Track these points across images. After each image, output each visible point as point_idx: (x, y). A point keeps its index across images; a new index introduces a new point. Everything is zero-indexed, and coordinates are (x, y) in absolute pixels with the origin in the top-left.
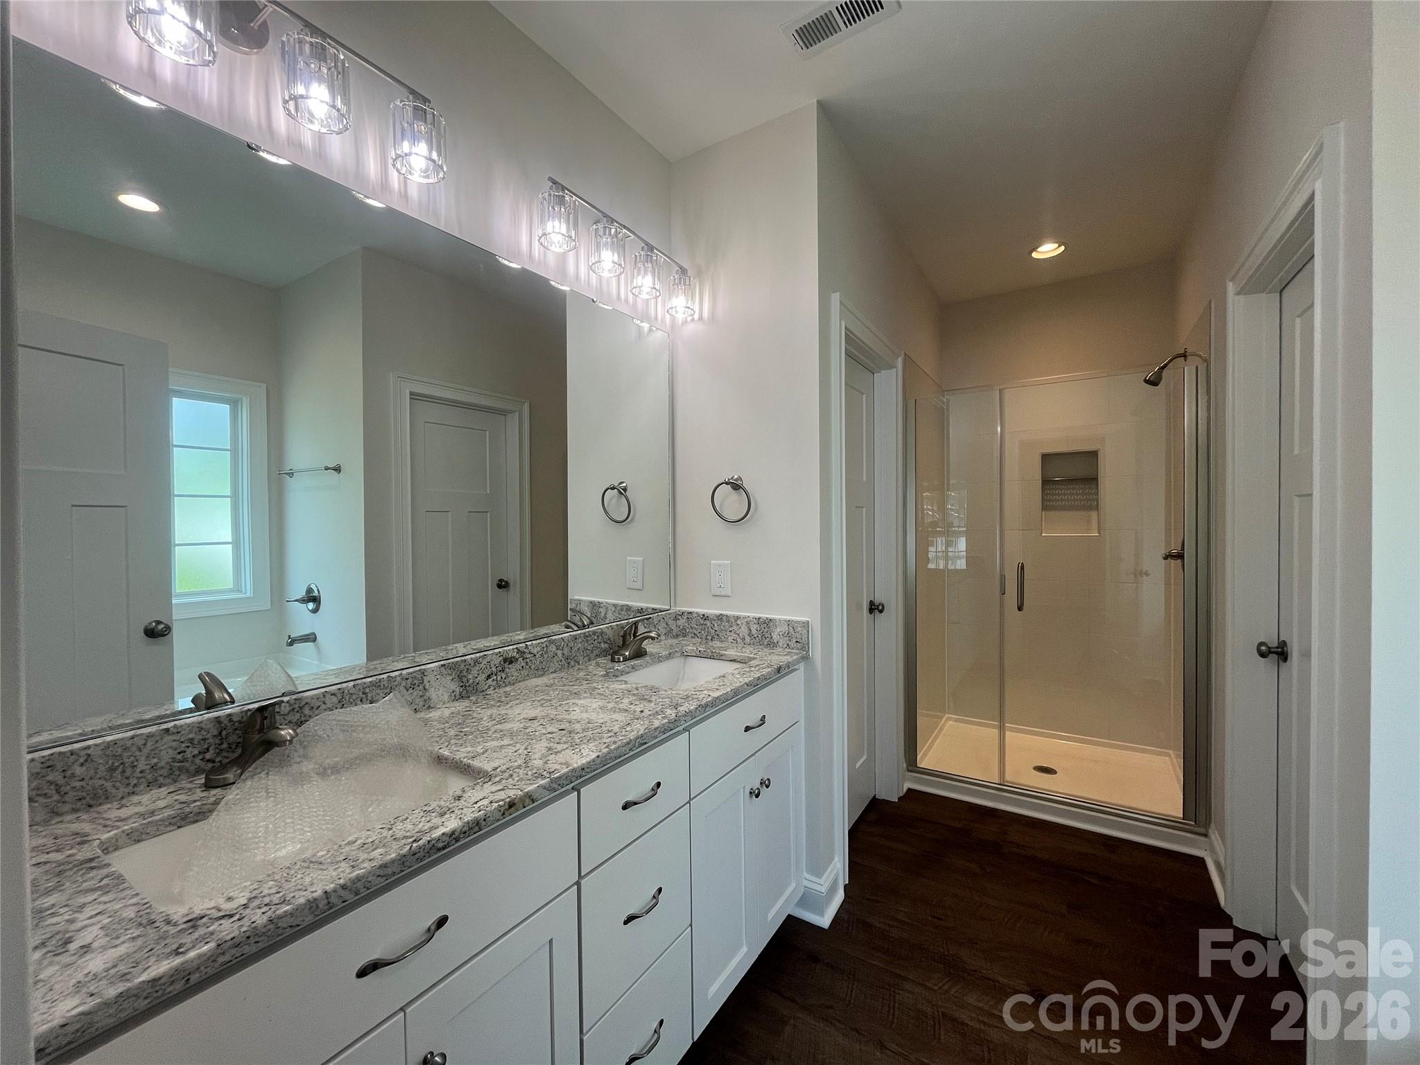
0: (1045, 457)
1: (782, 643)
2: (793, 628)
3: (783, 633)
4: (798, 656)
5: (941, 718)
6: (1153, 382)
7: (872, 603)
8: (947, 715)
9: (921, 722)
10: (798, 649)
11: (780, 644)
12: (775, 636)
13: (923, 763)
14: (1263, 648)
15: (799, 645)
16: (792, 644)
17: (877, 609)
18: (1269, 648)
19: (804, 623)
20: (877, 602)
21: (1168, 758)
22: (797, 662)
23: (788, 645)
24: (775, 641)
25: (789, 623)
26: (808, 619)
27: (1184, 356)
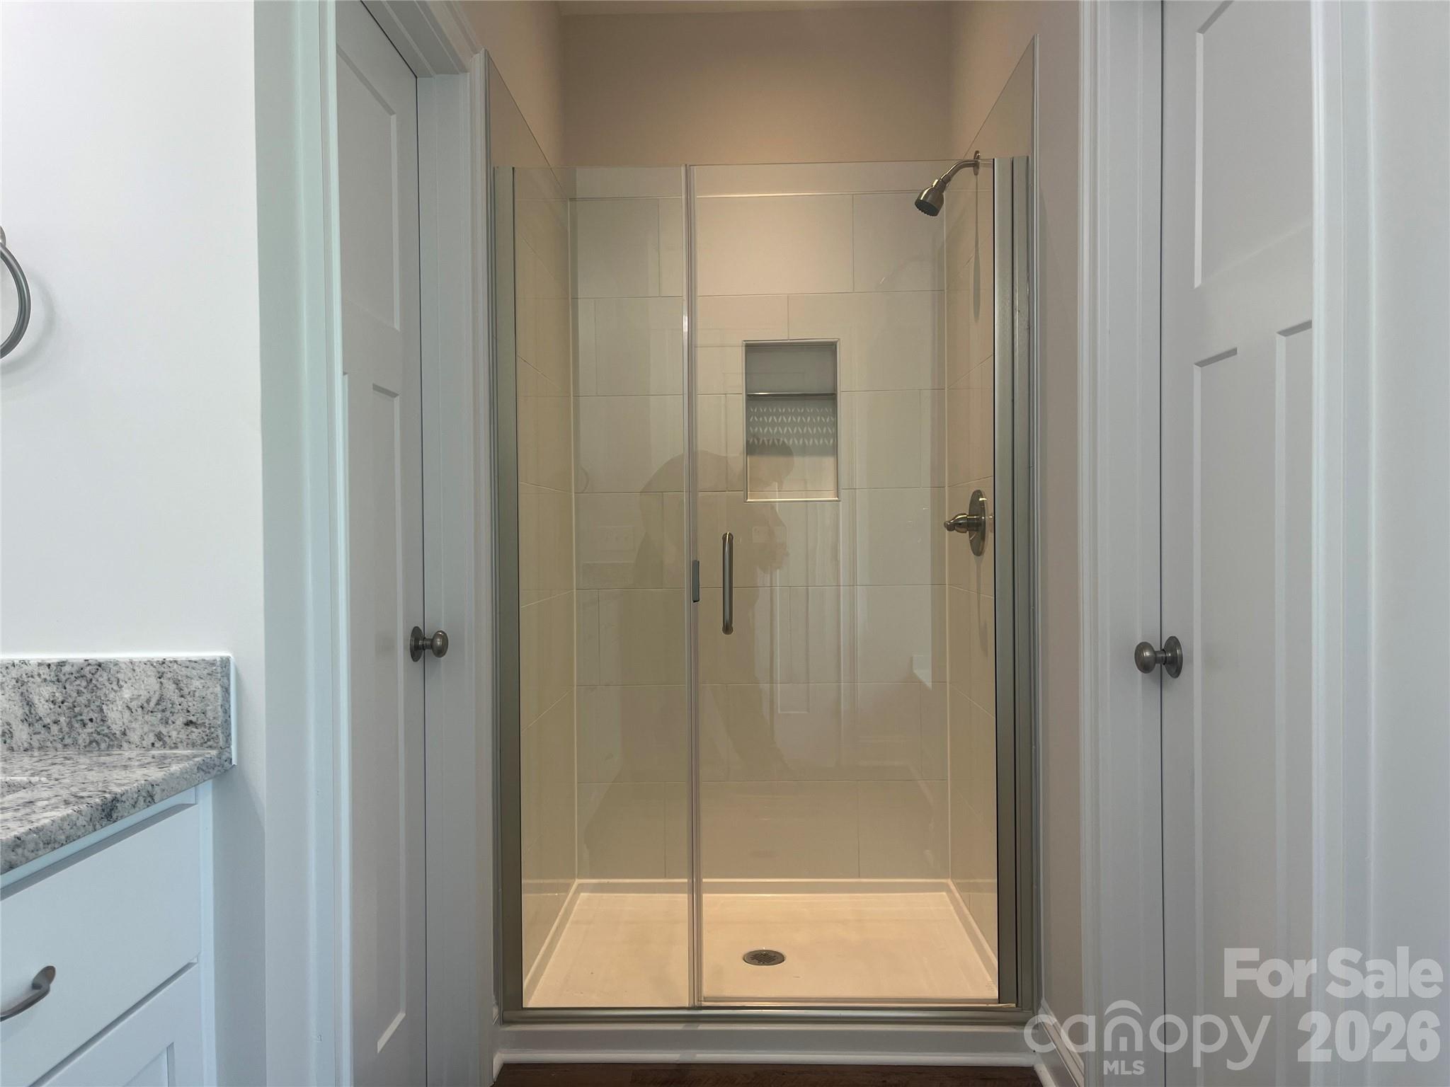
0: (752, 349)
1: (139, 732)
2: (177, 683)
3: (143, 698)
4: (186, 764)
5: (567, 888)
6: (929, 207)
7: (417, 633)
8: (578, 881)
9: (530, 903)
10: (194, 745)
11: (134, 737)
12: (116, 717)
13: (537, 996)
14: (1147, 654)
15: (196, 733)
16: (175, 731)
17: (431, 647)
18: (1155, 653)
19: (213, 663)
20: (429, 633)
21: (944, 893)
22: (186, 782)
23: (159, 736)
24: (116, 729)
25: (161, 669)
26: (225, 654)
27: (975, 164)
